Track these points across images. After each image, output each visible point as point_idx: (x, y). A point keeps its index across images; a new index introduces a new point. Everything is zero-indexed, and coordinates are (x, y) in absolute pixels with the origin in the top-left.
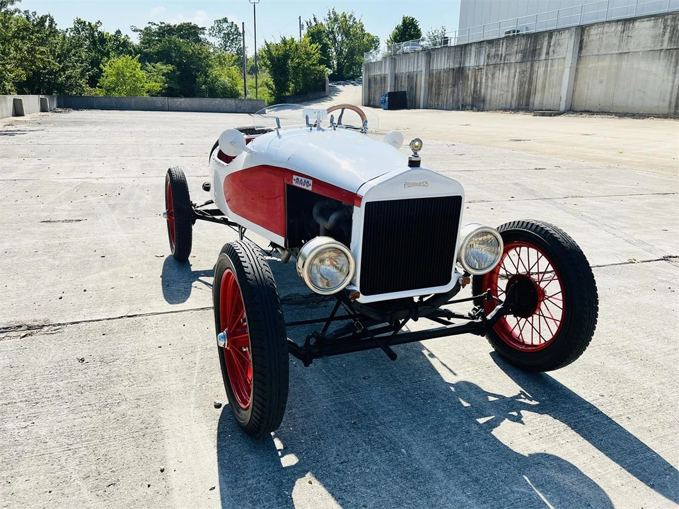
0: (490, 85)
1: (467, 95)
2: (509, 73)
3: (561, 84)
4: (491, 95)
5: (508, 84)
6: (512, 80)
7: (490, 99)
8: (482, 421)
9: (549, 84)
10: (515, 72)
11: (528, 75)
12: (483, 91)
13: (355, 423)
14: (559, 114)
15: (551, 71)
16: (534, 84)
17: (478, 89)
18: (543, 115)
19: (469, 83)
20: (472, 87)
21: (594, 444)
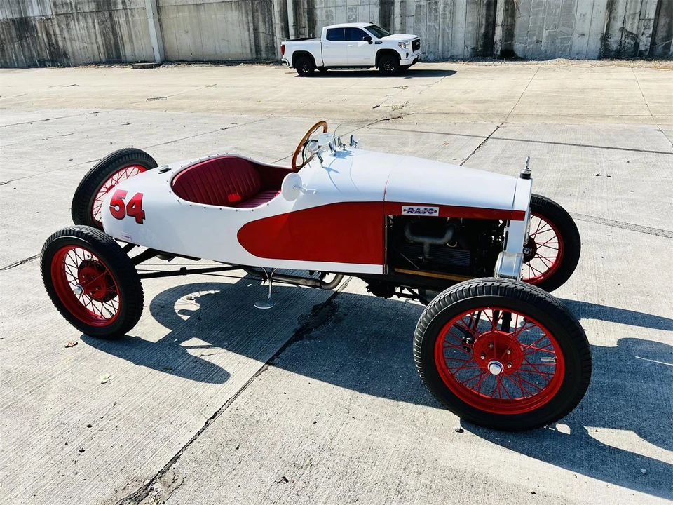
0: (67, 36)
1: (41, 49)
2: (87, 23)
3: (149, 35)
4: (72, 48)
5: (89, 36)
6: (92, 31)
7: (73, 53)
9: (136, 37)
10: (94, 22)
11: (109, 26)
12: (61, 44)
14: (158, 65)
15: (133, 22)
16: (119, 35)
17: (54, 41)
18: (143, 67)
19: (40, 35)
20: (46, 40)
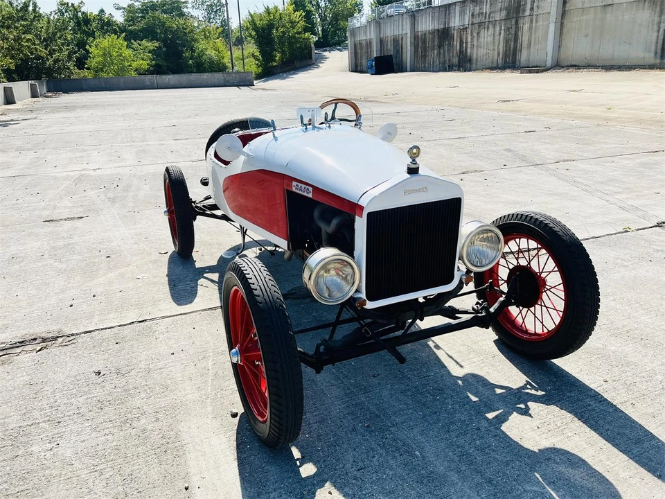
0: (475, 44)
1: (453, 56)
2: (495, 31)
3: (546, 40)
4: (477, 54)
5: (494, 43)
6: (497, 38)
7: (477, 59)
8: (490, 416)
9: (534, 42)
10: (501, 30)
11: (513, 32)
12: (469, 51)
13: (368, 426)
14: (547, 70)
15: (536, 28)
16: (520, 41)
17: (464, 49)
18: (530, 72)
19: (455, 43)
20: (458, 47)
21: (601, 435)
